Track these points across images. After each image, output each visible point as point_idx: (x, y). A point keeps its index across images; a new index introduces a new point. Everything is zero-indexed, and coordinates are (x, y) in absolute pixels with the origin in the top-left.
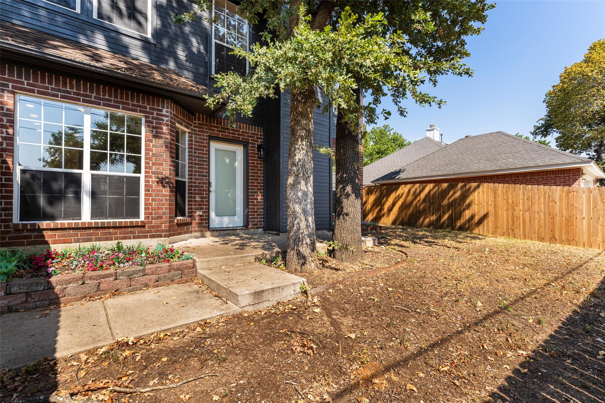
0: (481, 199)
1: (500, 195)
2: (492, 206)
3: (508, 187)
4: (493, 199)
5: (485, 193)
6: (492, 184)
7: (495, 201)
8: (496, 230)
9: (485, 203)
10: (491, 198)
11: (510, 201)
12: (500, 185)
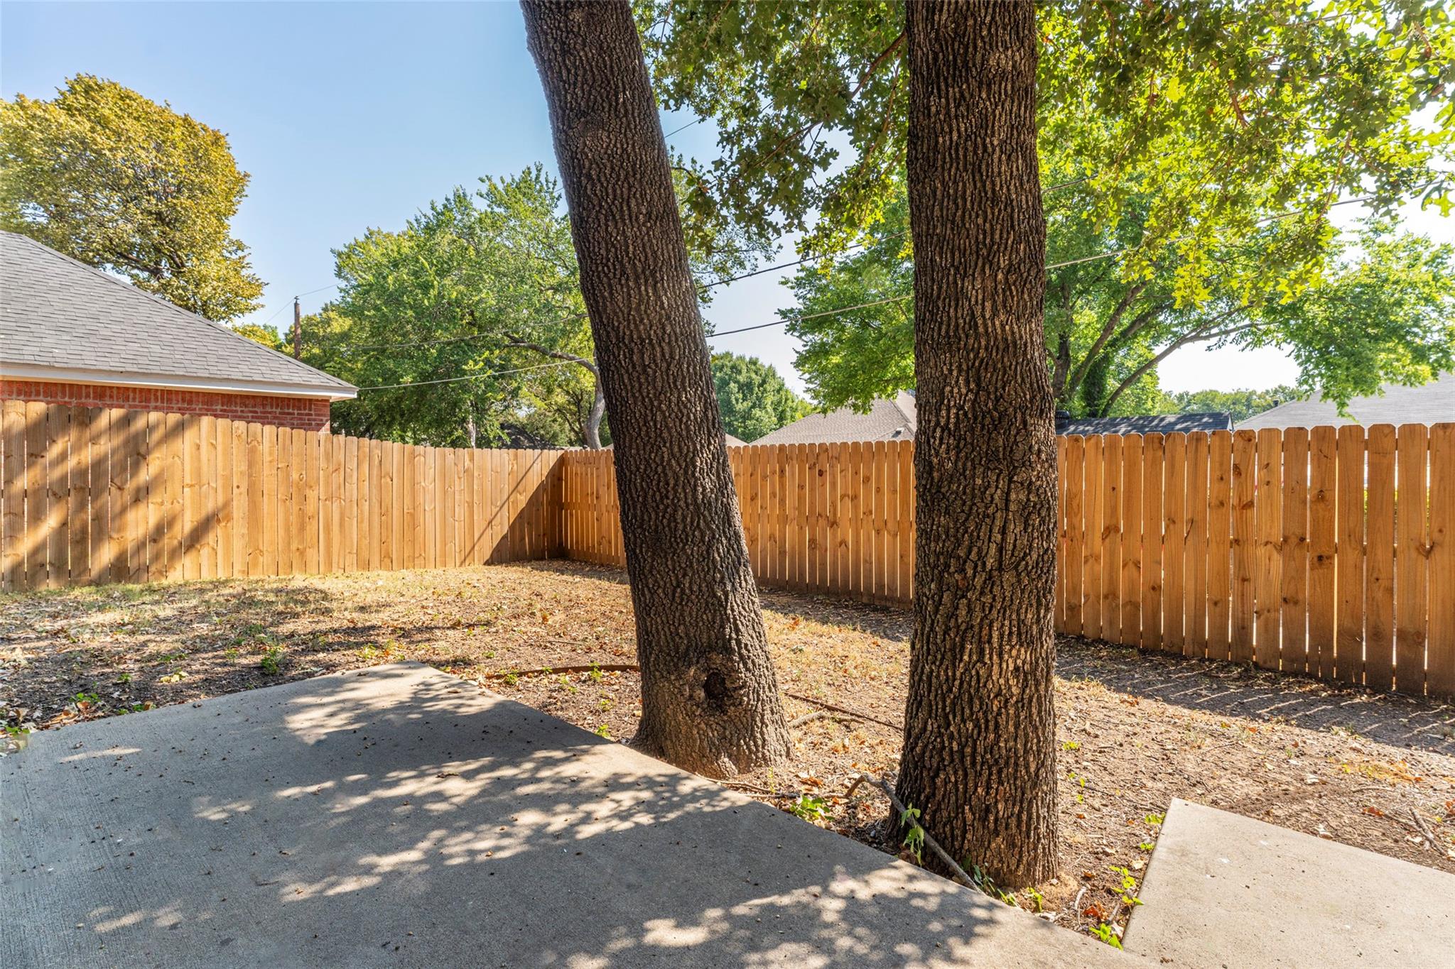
0: (205, 469)
1: (267, 458)
2: (244, 489)
3: (288, 436)
4: (244, 467)
5: (219, 448)
6: (240, 425)
7: (250, 476)
8: (256, 558)
9: (220, 482)
10: (240, 466)
11: (295, 476)
12: (267, 428)
